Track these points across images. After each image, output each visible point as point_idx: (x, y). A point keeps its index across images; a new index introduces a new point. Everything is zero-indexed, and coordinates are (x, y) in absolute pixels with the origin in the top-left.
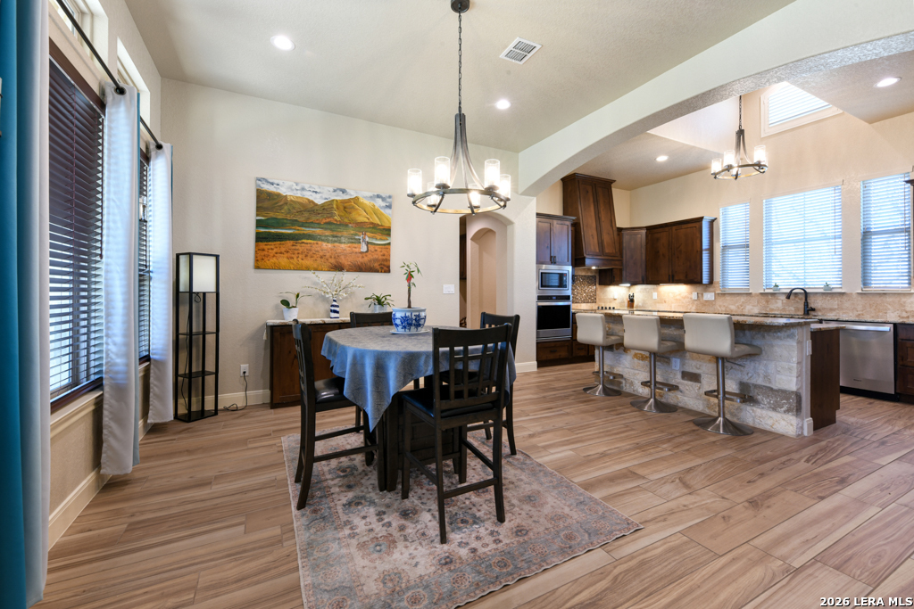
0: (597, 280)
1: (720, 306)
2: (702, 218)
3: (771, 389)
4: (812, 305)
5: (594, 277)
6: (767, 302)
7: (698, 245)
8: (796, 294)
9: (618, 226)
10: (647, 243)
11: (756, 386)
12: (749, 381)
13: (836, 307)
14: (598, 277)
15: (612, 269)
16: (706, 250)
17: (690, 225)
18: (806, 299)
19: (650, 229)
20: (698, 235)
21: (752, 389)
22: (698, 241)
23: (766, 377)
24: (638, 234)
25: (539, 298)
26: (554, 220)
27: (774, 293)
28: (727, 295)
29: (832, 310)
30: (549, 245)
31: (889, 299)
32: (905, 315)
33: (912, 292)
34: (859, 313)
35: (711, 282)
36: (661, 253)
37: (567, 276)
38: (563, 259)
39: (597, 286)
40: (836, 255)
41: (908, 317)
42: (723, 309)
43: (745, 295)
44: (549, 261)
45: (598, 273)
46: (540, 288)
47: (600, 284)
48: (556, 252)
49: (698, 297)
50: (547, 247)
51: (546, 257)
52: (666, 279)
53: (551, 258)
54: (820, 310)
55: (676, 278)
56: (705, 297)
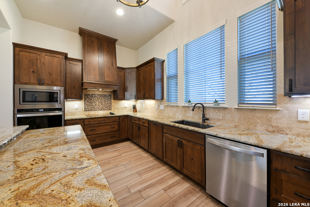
0: (112, 97)
1: (166, 113)
2: (154, 59)
5: (110, 96)
6: (186, 112)
9: (118, 66)
10: (137, 77)
13: (221, 118)
14: (112, 95)
17: (150, 64)
18: (203, 112)
19: (137, 68)
20: (153, 70)
24: (133, 71)
25: (20, 111)
26: (42, 53)
27: (189, 107)
28: (169, 107)
29: (219, 120)
30: (35, 71)
31: (258, 114)
32: (271, 129)
33: (277, 109)
34: (236, 124)
35: (162, 98)
36: (141, 82)
37: (58, 94)
38: (54, 82)
39: (112, 100)
40: (221, 79)
41: (274, 132)
42: (167, 115)
43: (176, 107)
44: (36, 82)
45: (111, 93)
46: (21, 102)
47: (114, 99)
48: (44, 76)
49: (158, 107)
50: (33, 72)
51: (31, 79)
52: (142, 97)
53: (38, 80)
54: (212, 119)
55: (146, 96)
56: (160, 107)
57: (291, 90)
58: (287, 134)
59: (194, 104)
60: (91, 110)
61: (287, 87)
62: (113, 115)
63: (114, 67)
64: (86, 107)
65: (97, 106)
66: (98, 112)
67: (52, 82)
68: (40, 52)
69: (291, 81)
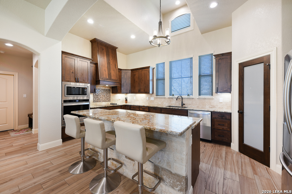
0: (111, 91)
1: (156, 103)
2: (149, 67)
3: (171, 173)
4: (184, 103)
5: (110, 90)
6: (170, 101)
7: (148, 78)
8: (179, 98)
9: (119, 67)
10: (131, 76)
11: (163, 169)
12: (159, 165)
13: (191, 103)
14: (111, 90)
15: (116, 86)
16: (151, 80)
17: (145, 70)
18: (182, 101)
19: (132, 70)
20: (148, 74)
21: (160, 170)
22: (148, 76)
23: (168, 163)
24: (128, 72)
25: (65, 101)
26: (78, 58)
27: (173, 98)
28: (158, 98)
29: (190, 104)
30: (74, 72)
31: (206, 101)
32: (211, 107)
33: (213, 98)
34: (198, 106)
35: (153, 93)
36: (136, 81)
37: (87, 89)
38: (84, 80)
39: (111, 94)
40: (191, 84)
41: (212, 107)
42: (157, 104)
43: (163, 98)
44: (74, 80)
45: (110, 88)
46: (66, 95)
47: (112, 93)
48: (79, 76)
49: (149, 99)
50: (72, 72)
51: (71, 78)
52: (138, 91)
53: (75, 79)
54: (186, 104)
55: (141, 91)
56: (151, 99)
57: (217, 91)
58: (216, 108)
59: (177, 97)
60: (98, 101)
61: (216, 90)
62: (116, 105)
63: (117, 69)
64: (94, 99)
65: (101, 98)
66: (102, 103)
67: (83, 80)
68: (77, 58)
69: (217, 88)
